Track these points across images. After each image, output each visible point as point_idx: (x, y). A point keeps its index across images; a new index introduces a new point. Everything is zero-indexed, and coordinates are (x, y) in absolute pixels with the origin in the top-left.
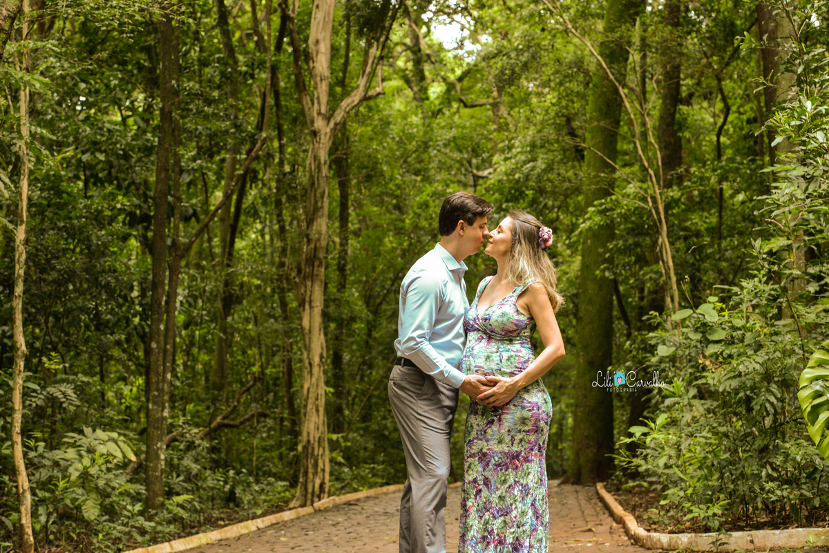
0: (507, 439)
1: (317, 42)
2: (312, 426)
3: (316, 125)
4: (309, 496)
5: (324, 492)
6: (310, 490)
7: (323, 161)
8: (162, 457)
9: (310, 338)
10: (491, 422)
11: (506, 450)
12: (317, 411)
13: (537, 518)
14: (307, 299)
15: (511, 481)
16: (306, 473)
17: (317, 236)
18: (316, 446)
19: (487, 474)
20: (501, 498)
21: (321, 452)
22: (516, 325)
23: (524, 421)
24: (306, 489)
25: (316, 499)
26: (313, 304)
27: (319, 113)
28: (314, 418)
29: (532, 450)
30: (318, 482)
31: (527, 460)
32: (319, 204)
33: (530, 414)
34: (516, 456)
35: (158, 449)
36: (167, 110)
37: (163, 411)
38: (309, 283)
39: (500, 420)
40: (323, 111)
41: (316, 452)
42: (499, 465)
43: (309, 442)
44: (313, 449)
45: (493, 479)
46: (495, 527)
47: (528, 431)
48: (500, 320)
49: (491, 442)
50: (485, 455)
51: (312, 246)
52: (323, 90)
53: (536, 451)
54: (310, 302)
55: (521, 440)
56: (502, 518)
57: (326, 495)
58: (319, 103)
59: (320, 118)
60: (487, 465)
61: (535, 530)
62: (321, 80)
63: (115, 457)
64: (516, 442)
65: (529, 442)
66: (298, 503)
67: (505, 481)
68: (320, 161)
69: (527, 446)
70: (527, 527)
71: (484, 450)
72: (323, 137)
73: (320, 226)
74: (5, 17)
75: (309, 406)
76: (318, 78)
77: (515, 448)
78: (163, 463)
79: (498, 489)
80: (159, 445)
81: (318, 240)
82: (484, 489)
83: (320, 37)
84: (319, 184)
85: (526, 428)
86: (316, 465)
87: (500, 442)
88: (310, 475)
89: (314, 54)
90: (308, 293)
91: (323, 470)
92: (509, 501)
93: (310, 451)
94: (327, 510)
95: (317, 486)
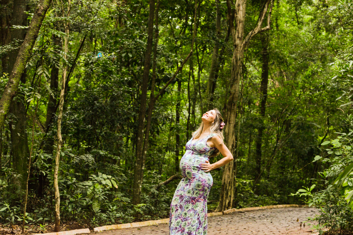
0: (192, 192)
1: (239, 5)
2: (226, 176)
3: (236, 42)
4: (223, 207)
5: (230, 206)
6: (224, 205)
7: (238, 59)
8: (141, 186)
9: (228, 137)
10: (187, 185)
11: (191, 196)
12: (229, 170)
13: (200, 224)
14: (228, 120)
15: (190, 208)
16: (222, 197)
17: (234, 92)
18: (228, 185)
19: (182, 204)
20: (185, 214)
21: (230, 188)
22: (205, 150)
23: (199, 186)
24: (222, 204)
25: (226, 209)
26: (231, 122)
27: (238, 37)
28: (228, 173)
29: (201, 197)
30: (227, 201)
31: (198, 201)
32: (236, 78)
33: (201, 183)
34: (194, 199)
35: (138, 183)
36: (150, 38)
37: (142, 167)
38: (229, 113)
39: (190, 184)
40: (240, 36)
41: (227, 188)
42: (187, 201)
43: (224, 183)
44: (226, 186)
45: (184, 206)
46: (182, 225)
47: (200, 190)
48: (199, 146)
49: (185, 192)
50: (182, 196)
51: (232, 96)
52: (240, 27)
53: (202, 198)
54: (229, 121)
55: (197, 193)
56: (185, 222)
57: (231, 208)
58: (238, 33)
59: (238, 39)
60: (182, 200)
61: (199, 229)
62: (240, 22)
63: (108, 186)
64: (195, 193)
65: (200, 194)
66: (218, 210)
67: (187, 208)
68: (237, 58)
69: (199, 196)
70: (195, 227)
71: (182, 195)
72: (239, 48)
73: (236, 88)
74: (42, 10)
75: (226, 168)
76: (238, 22)
77: (194, 196)
78: (141, 189)
79: (185, 210)
80: (139, 181)
81: (234, 94)
82: (179, 210)
83: (241, 3)
84: (236, 69)
85: (199, 189)
86: (227, 194)
87: (189, 193)
88: (224, 198)
89: (237, 10)
90: (229, 117)
91: (230, 196)
92: (188, 215)
93: (225, 187)
94: (229, 214)
95: (227, 203)
